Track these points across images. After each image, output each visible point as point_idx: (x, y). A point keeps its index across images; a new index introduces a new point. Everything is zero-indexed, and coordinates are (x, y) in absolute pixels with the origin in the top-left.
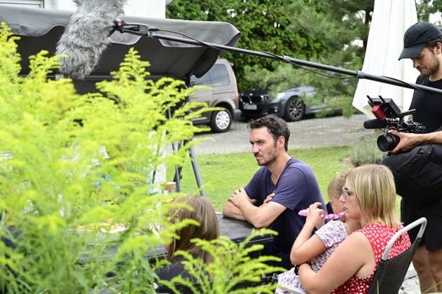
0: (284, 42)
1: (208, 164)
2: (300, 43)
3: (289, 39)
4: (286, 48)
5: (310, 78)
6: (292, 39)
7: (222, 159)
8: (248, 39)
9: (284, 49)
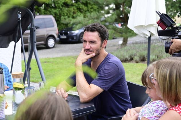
0: (78, 9)
1: (45, 62)
2: (84, 9)
3: (79, 7)
4: (79, 11)
5: (92, 21)
6: (81, 7)
7: (52, 60)
8: (61, 7)
9: (77, 12)
